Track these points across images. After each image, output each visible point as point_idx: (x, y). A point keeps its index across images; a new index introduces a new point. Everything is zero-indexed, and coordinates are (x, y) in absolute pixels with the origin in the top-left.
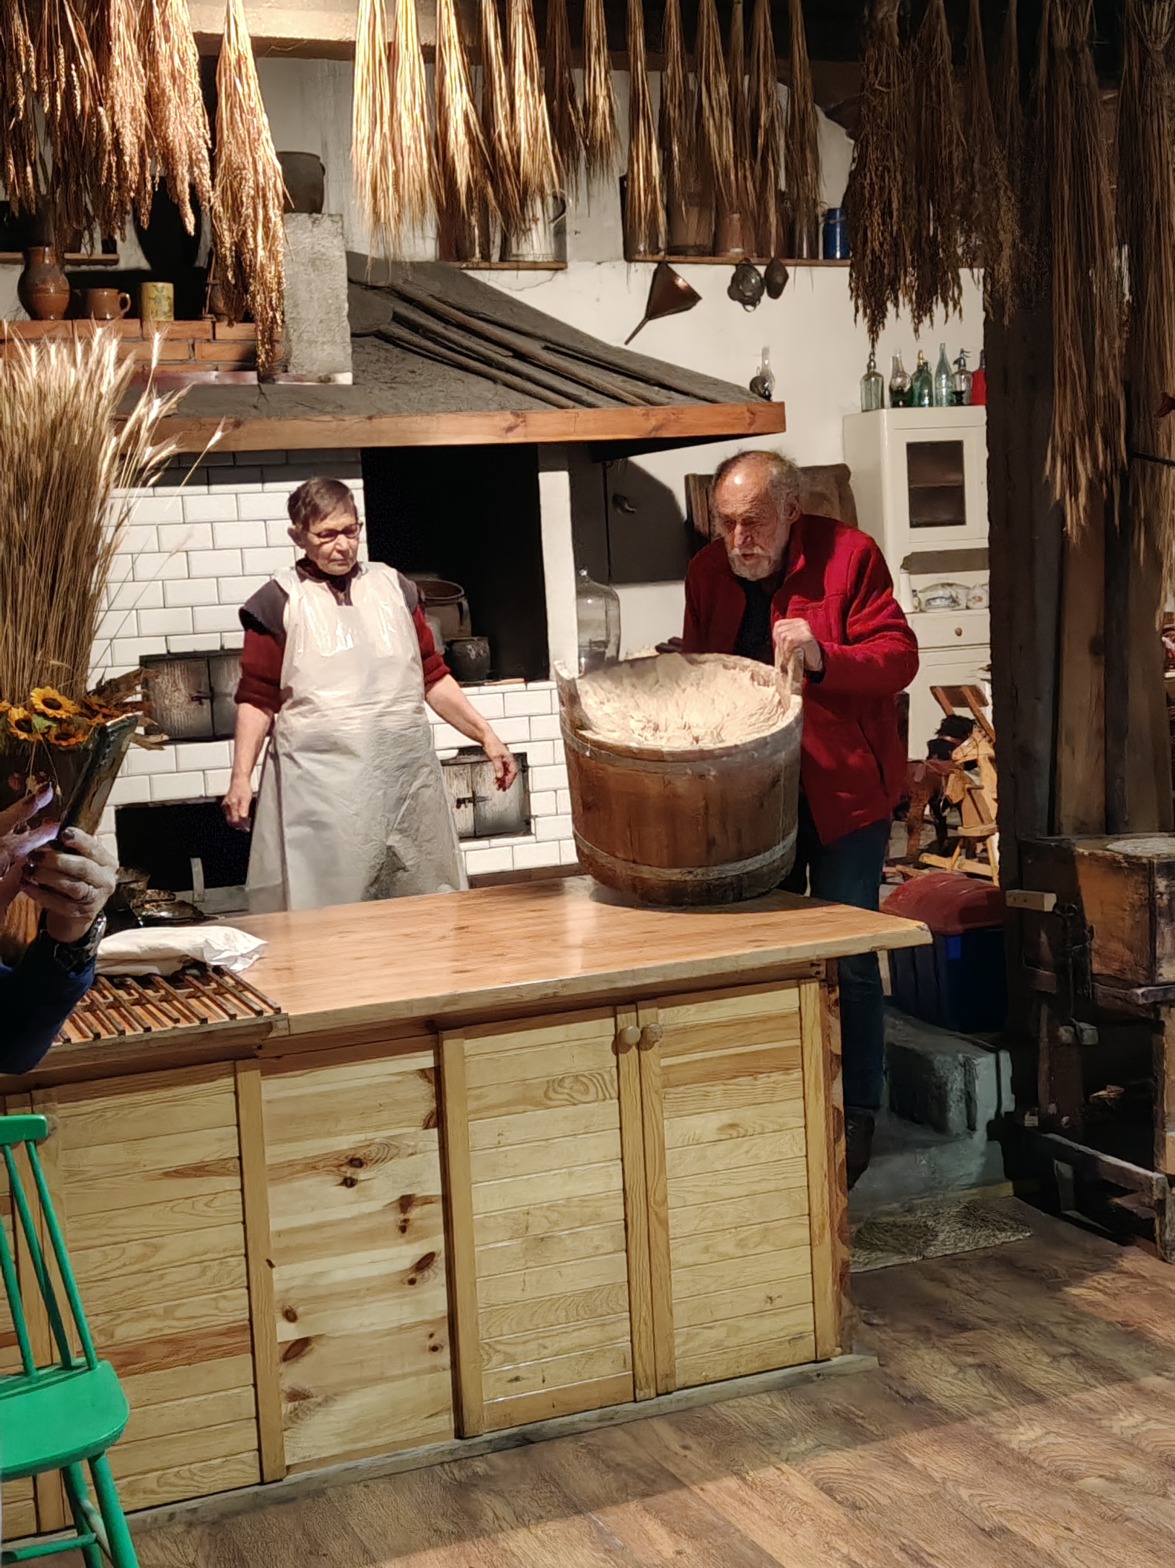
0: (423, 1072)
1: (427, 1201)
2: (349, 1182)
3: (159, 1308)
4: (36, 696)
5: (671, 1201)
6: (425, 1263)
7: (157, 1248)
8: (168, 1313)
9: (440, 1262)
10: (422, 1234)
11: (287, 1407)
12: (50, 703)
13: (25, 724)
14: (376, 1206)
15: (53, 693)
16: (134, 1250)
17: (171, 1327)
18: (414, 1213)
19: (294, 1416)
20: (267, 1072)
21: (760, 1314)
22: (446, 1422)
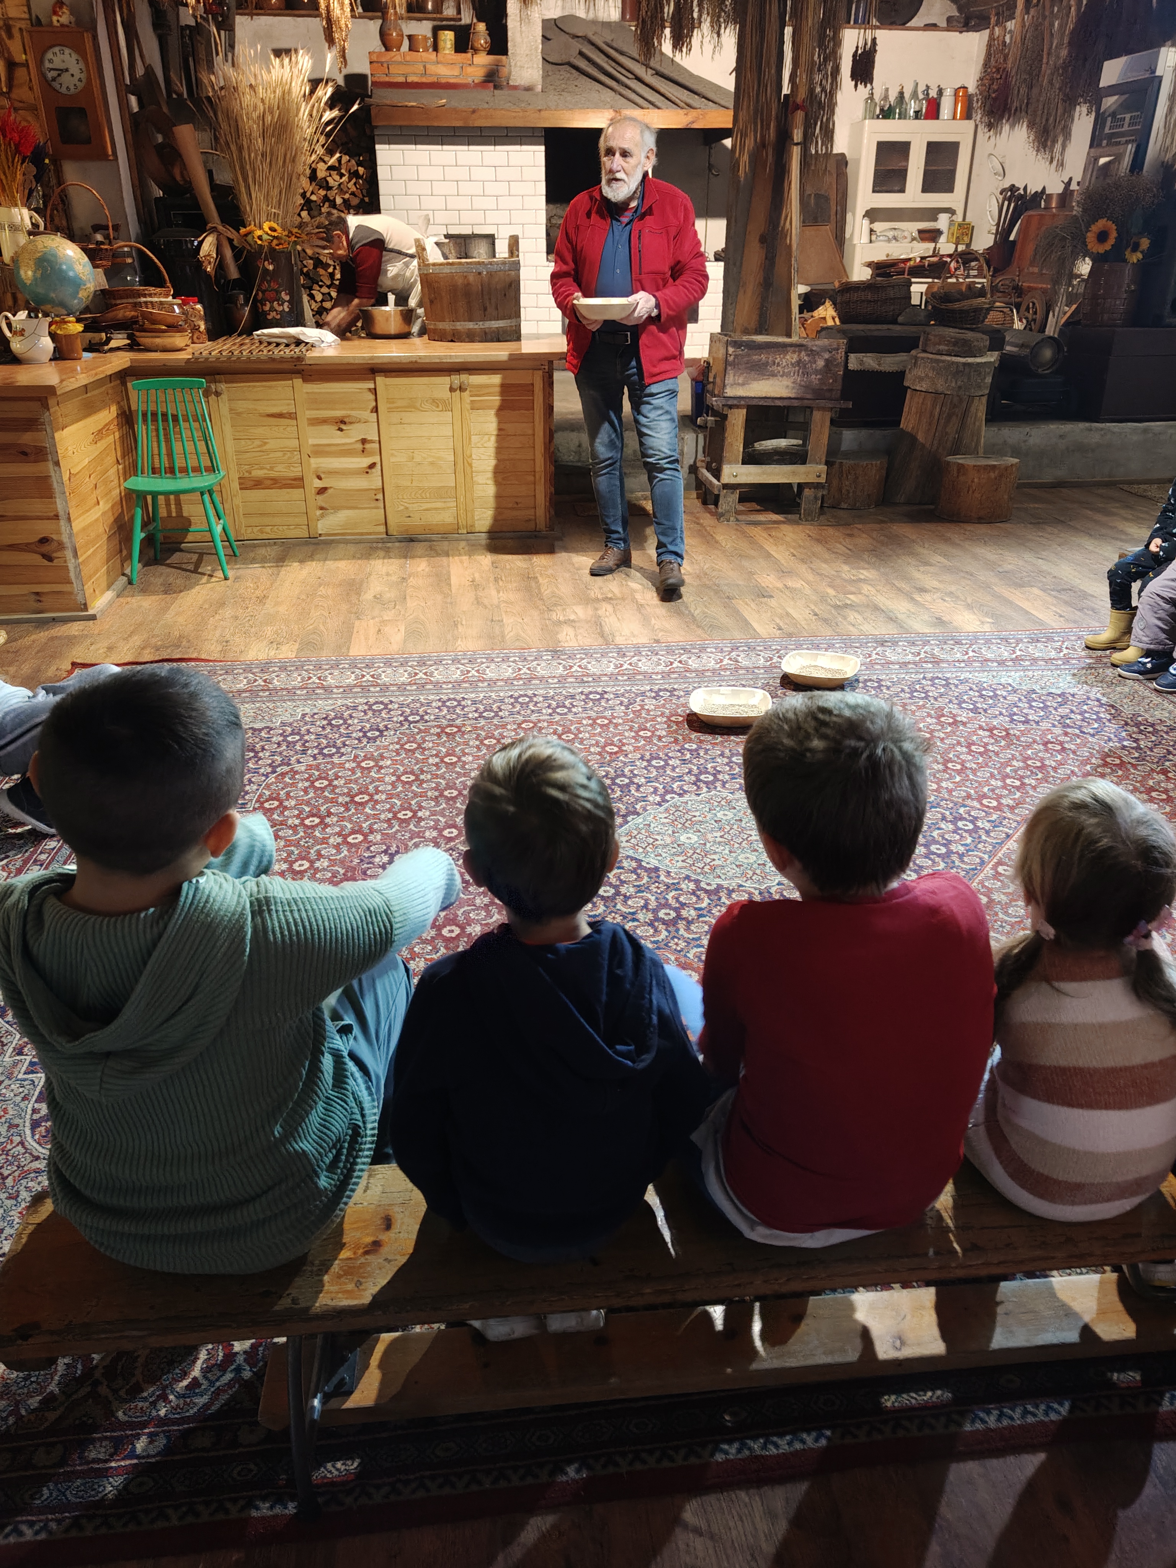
0: (370, 389)
1: (372, 442)
2: (341, 430)
3: (268, 466)
4: (266, 226)
5: (474, 456)
6: (372, 466)
7: (266, 443)
8: (271, 469)
9: (378, 466)
10: (371, 454)
11: (319, 512)
12: (272, 229)
13: (260, 238)
14: (353, 440)
15: (275, 226)
16: (257, 443)
17: (273, 474)
18: (367, 446)
19: (322, 516)
20: (305, 380)
21: (512, 509)
22: (382, 529)
